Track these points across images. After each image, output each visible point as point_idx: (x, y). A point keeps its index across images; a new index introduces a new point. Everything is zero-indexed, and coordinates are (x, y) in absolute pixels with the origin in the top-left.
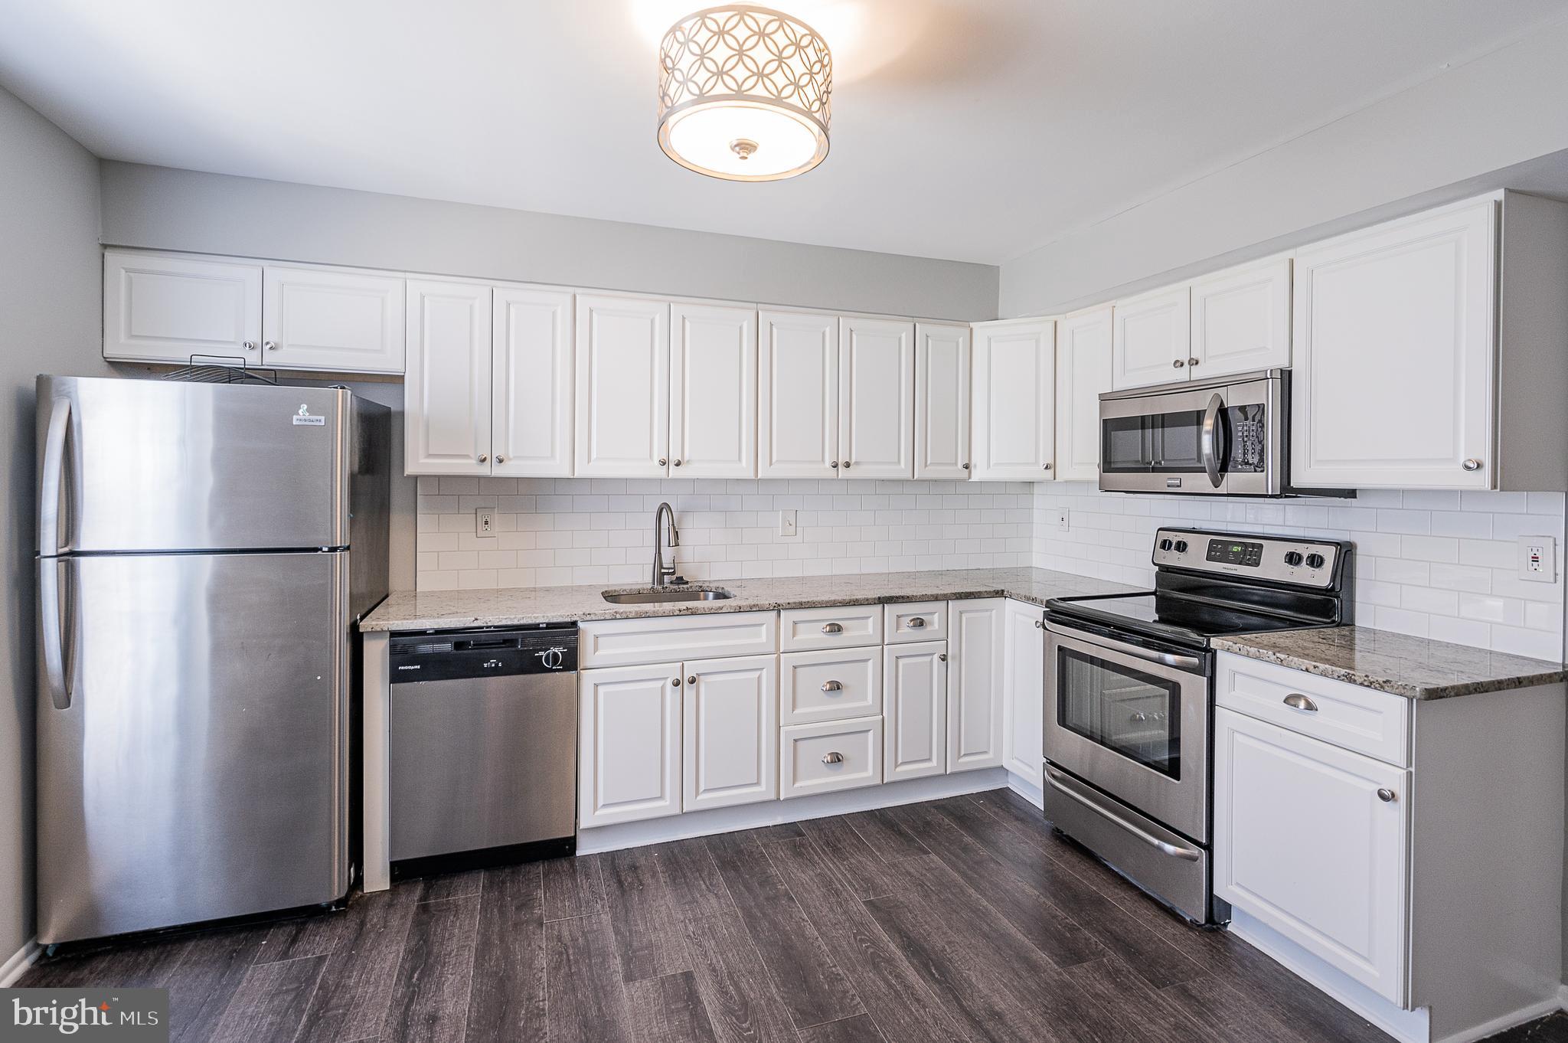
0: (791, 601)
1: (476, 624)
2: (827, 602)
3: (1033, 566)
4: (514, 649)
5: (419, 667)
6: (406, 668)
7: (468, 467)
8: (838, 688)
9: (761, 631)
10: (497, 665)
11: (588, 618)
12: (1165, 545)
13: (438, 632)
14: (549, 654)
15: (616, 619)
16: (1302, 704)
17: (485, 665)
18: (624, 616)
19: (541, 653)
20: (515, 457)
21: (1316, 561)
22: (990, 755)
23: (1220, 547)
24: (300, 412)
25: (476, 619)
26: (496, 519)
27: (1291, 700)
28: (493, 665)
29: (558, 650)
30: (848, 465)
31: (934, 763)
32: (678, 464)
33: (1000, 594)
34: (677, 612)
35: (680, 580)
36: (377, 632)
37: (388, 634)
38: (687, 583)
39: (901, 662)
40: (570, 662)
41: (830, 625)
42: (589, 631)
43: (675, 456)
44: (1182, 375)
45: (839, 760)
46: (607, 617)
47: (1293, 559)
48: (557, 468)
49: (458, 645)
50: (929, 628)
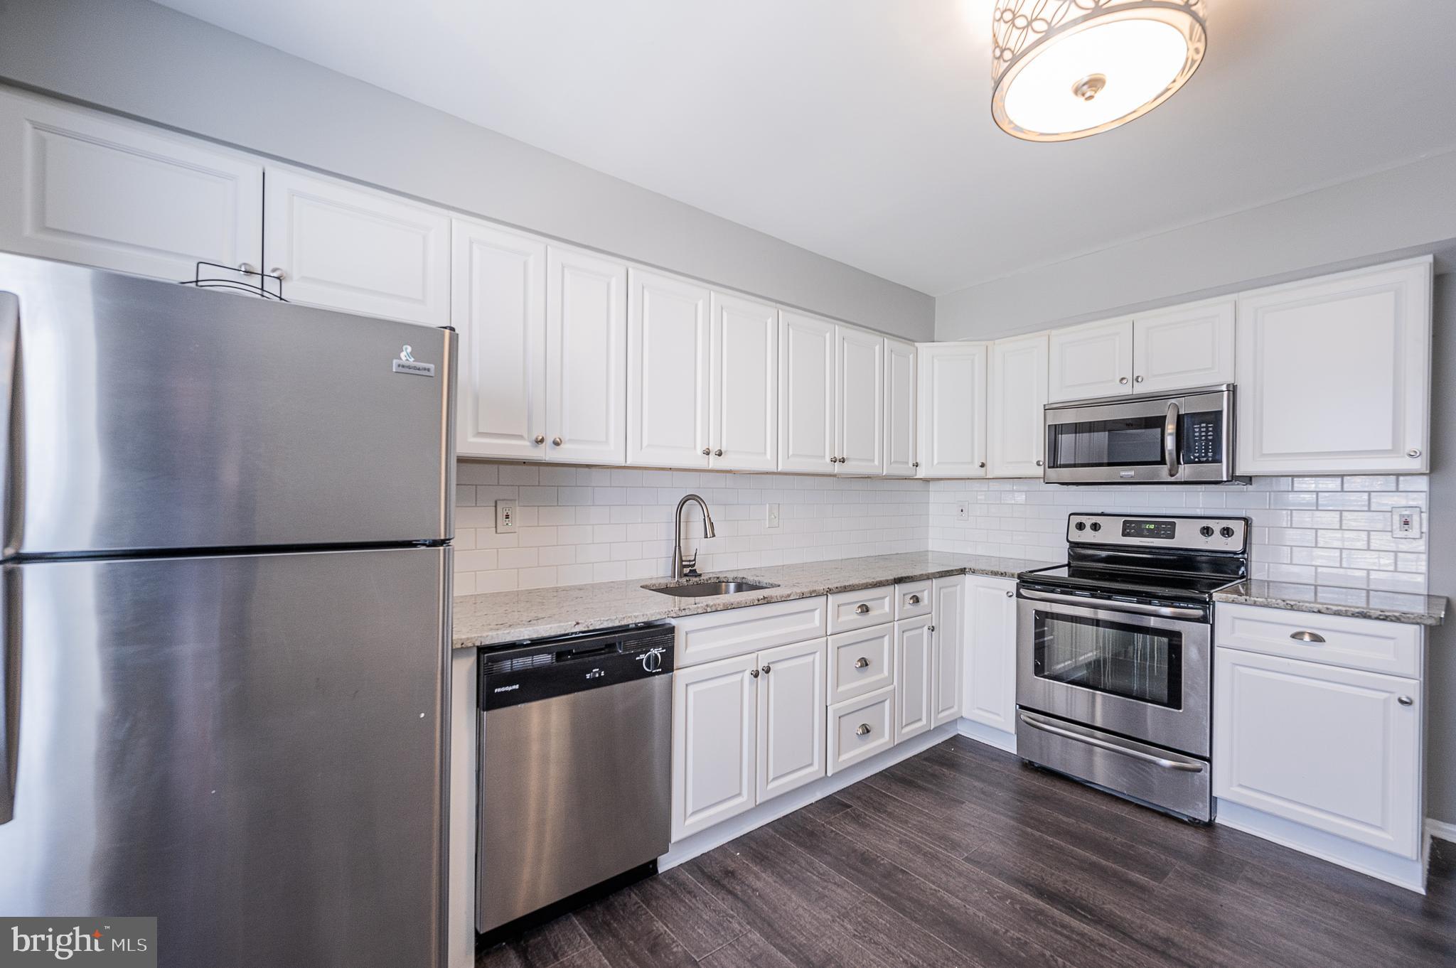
0: (838, 585)
1: (577, 629)
2: (862, 584)
3: (930, 549)
4: (615, 654)
5: (517, 687)
6: (503, 689)
7: (522, 449)
8: (867, 665)
9: (814, 616)
10: (600, 674)
11: (683, 613)
12: (1080, 526)
13: (535, 642)
14: (649, 656)
15: (707, 612)
16: (1307, 638)
17: (588, 676)
18: (714, 609)
19: (642, 656)
20: (571, 441)
21: (1227, 532)
22: (956, 708)
23: (1132, 525)
24: (403, 355)
25: (578, 623)
26: (518, 512)
27: (1297, 636)
28: (597, 675)
29: (657, 652)
30: (843, 461)
31: (924, 721)
32: (720, 454)
33: (963, 571)
34: (756, 602)
35: (693, 573)
36: (468, 648)
37: (475, 650)
38: (700, 575)
39: (906, 635)
40: (667, 665)
41: (859, 607)
42: (683, 626)
43: (714, 448)
44: (1126, 390)
45: (868, 731)
46: (700, 611)
47: (1207, 531)
48: (610, 454)
49: (560, 656)
50: (921, 604)
